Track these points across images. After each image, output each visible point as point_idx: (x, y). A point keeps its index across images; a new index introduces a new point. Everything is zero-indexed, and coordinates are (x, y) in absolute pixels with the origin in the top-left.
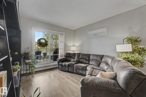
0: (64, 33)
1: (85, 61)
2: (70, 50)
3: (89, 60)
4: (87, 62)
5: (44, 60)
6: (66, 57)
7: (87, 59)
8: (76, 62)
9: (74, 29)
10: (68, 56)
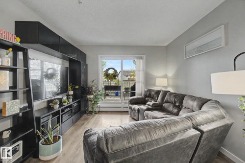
0: (145, 56)
1: (171, 108)
2: (155, 85)
3: (179, 108)
4: (176, 111)
5: (125, 98)
6: (146, 96)
7: (177, 104)
8: (150, 107)
9: (166, 45)
10: (148, 95)
